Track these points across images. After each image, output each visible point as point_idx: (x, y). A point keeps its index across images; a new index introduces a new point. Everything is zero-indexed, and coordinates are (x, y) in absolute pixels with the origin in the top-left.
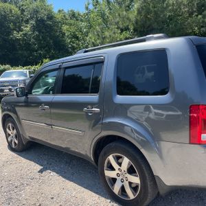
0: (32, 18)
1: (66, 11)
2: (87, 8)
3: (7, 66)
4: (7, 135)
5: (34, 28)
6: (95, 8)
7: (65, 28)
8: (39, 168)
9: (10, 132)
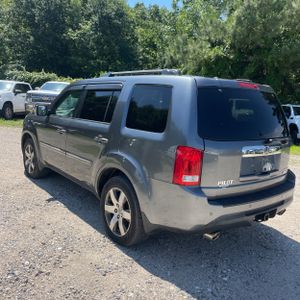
0: (95, 13)
1: (147, 6)
2: (175, 6)
3: (53, 75)
4: (25, 158)
5: (96, 27)
6: (186, 7)
7: (139, 30)
8: (49, 196)
9: (28, 155)
